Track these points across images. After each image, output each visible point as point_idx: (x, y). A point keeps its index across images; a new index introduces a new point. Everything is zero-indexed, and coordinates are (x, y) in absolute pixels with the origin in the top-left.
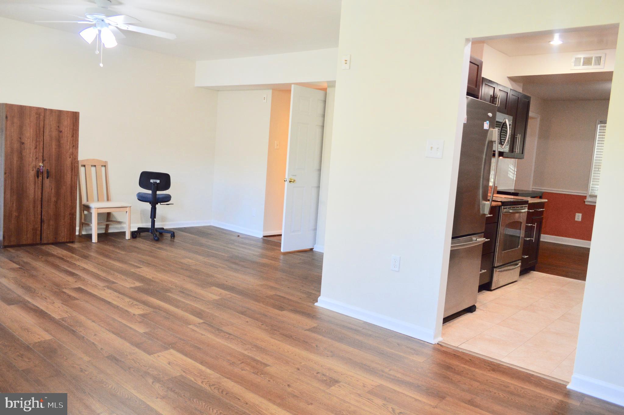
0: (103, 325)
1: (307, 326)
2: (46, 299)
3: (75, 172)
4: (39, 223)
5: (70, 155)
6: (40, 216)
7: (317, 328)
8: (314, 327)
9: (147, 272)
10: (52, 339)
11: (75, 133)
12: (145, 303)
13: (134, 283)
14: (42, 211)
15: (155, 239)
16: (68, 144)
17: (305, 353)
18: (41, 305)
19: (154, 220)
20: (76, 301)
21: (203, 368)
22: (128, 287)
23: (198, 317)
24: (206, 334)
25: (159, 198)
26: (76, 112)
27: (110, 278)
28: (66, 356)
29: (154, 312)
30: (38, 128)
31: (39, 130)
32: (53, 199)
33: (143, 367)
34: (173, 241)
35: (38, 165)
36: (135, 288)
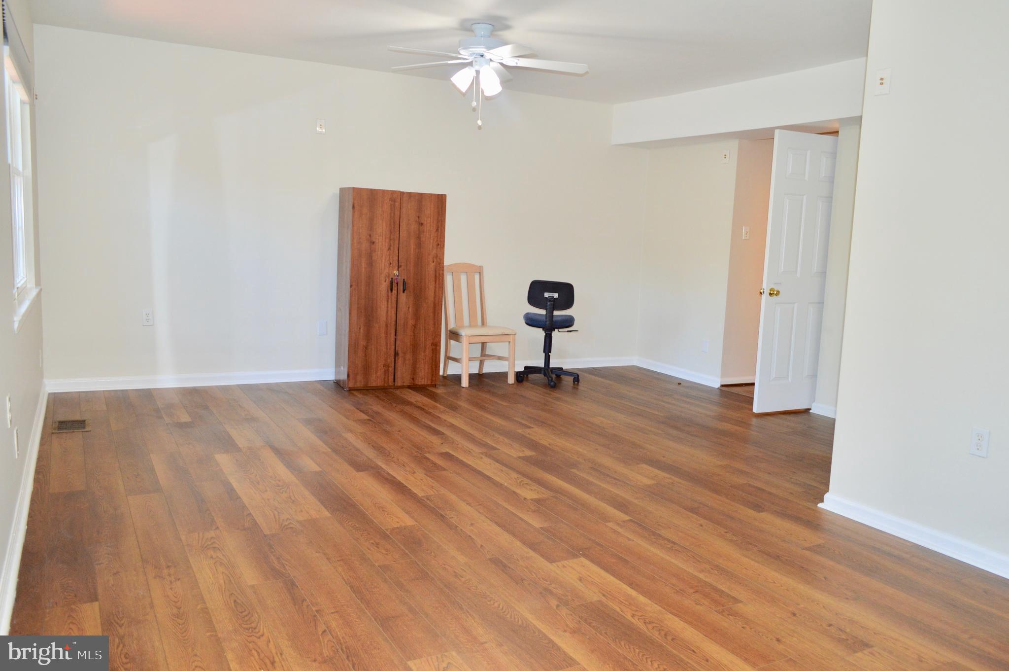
0: (481, 511)
1: (805, 542)
2: (404, 465)
3: (439, 284)
4: (393, 357)
5: (433, 258)
6: (393, 347)
7: (824, 547)
8: (819, 546)
9: (539, 434)
10: (414, 525)
11: (440, 226)
12: (540, 483)
13: (523, 451)
14: (396, 339)
15: (549, 384)
16: (432, 241)
17: (803, 588)
18: (399, 475)
19: (549, 356)
20: (444, 473)
21: (633, 593)
22: (515, 456)
23: (622, 511)
24: (635, 540)
25: (556, 322)
26: (442, 195)
27: (490, 442)
28: (434, 553)
29: (554, 497)
30: (392, 221)
31: (394, 223)
32: (411, 322)
33: (542, 580)
34: (577, 389)
35: (392, 273)
36: (526, 459)
